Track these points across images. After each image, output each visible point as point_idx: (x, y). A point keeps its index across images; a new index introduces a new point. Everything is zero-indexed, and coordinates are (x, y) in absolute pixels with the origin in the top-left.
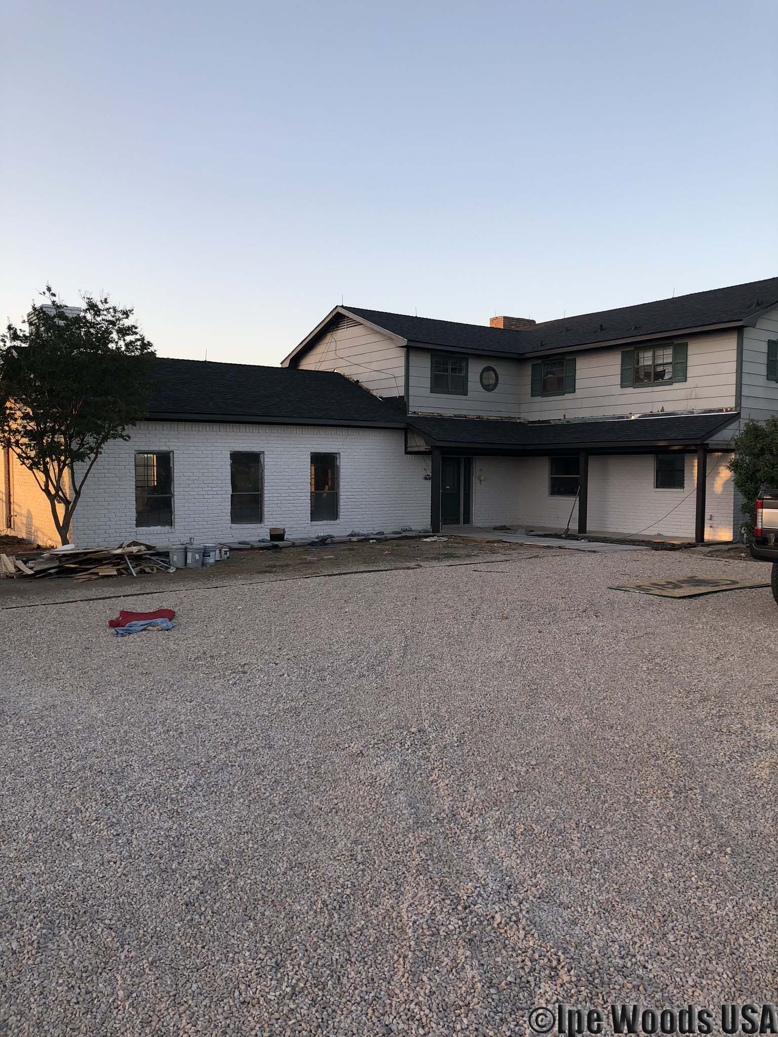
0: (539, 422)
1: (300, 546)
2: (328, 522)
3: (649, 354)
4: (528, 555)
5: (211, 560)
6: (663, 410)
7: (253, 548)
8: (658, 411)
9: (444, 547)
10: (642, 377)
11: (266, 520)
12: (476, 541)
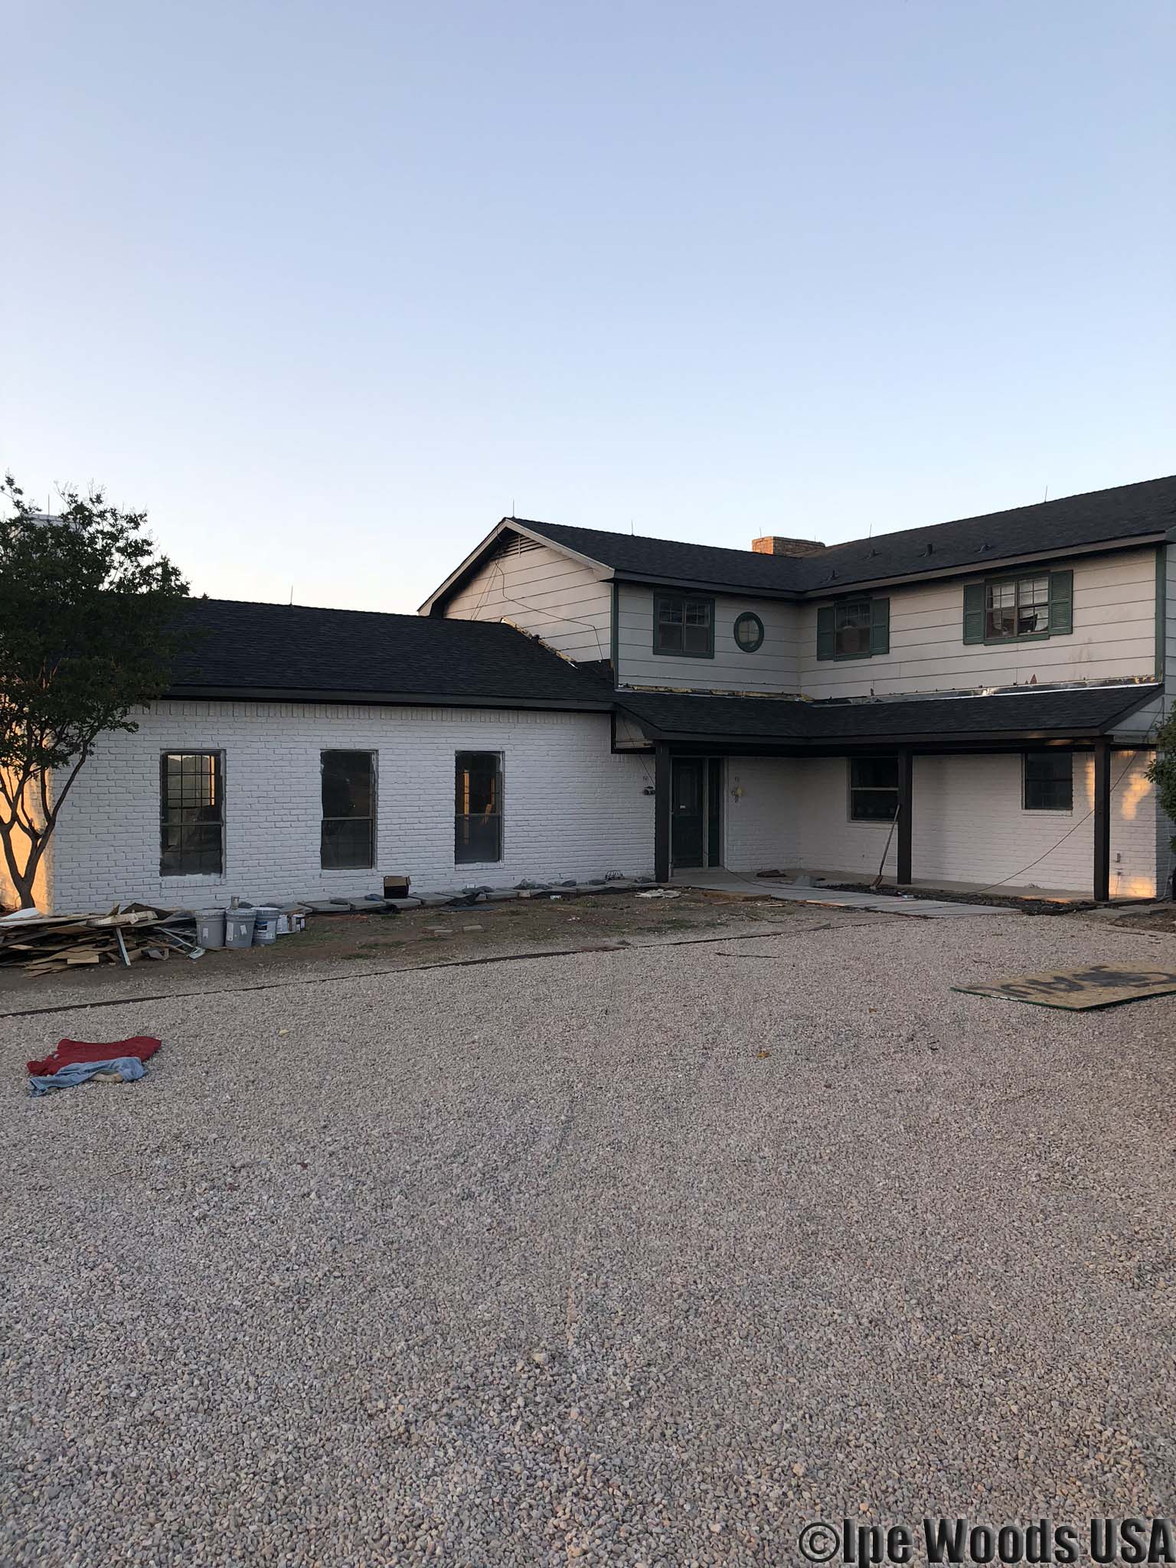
0: (831, 701)
1: (432, 907)
2: (485, 865)
3: (1011, 590)
4: (812, 923)
5: (269, 935)
6: (1034, 680)
7: (353, 911)
8: (1027, 683)
9: (673, 908)
10: (999, 627)
11: (379, 863)
12: (727, 898)
